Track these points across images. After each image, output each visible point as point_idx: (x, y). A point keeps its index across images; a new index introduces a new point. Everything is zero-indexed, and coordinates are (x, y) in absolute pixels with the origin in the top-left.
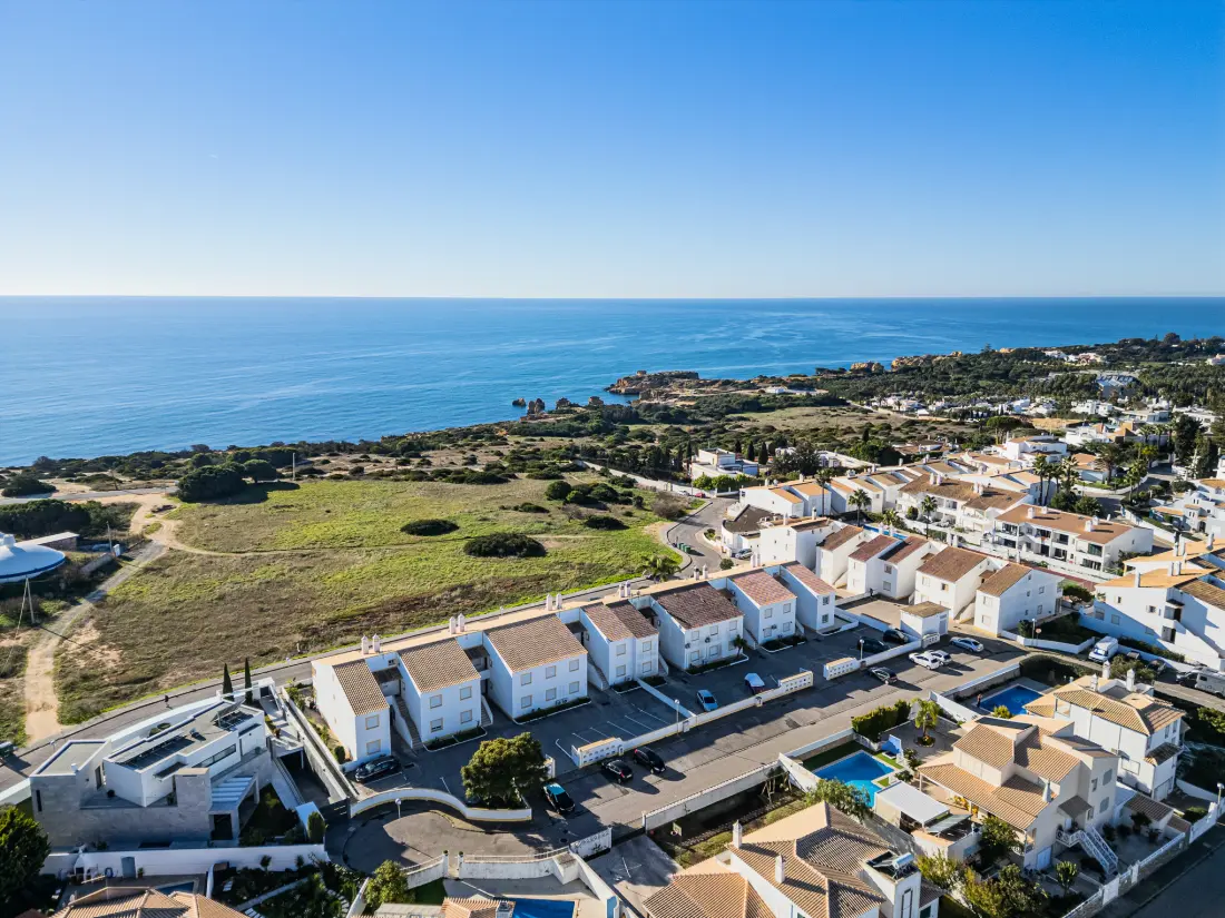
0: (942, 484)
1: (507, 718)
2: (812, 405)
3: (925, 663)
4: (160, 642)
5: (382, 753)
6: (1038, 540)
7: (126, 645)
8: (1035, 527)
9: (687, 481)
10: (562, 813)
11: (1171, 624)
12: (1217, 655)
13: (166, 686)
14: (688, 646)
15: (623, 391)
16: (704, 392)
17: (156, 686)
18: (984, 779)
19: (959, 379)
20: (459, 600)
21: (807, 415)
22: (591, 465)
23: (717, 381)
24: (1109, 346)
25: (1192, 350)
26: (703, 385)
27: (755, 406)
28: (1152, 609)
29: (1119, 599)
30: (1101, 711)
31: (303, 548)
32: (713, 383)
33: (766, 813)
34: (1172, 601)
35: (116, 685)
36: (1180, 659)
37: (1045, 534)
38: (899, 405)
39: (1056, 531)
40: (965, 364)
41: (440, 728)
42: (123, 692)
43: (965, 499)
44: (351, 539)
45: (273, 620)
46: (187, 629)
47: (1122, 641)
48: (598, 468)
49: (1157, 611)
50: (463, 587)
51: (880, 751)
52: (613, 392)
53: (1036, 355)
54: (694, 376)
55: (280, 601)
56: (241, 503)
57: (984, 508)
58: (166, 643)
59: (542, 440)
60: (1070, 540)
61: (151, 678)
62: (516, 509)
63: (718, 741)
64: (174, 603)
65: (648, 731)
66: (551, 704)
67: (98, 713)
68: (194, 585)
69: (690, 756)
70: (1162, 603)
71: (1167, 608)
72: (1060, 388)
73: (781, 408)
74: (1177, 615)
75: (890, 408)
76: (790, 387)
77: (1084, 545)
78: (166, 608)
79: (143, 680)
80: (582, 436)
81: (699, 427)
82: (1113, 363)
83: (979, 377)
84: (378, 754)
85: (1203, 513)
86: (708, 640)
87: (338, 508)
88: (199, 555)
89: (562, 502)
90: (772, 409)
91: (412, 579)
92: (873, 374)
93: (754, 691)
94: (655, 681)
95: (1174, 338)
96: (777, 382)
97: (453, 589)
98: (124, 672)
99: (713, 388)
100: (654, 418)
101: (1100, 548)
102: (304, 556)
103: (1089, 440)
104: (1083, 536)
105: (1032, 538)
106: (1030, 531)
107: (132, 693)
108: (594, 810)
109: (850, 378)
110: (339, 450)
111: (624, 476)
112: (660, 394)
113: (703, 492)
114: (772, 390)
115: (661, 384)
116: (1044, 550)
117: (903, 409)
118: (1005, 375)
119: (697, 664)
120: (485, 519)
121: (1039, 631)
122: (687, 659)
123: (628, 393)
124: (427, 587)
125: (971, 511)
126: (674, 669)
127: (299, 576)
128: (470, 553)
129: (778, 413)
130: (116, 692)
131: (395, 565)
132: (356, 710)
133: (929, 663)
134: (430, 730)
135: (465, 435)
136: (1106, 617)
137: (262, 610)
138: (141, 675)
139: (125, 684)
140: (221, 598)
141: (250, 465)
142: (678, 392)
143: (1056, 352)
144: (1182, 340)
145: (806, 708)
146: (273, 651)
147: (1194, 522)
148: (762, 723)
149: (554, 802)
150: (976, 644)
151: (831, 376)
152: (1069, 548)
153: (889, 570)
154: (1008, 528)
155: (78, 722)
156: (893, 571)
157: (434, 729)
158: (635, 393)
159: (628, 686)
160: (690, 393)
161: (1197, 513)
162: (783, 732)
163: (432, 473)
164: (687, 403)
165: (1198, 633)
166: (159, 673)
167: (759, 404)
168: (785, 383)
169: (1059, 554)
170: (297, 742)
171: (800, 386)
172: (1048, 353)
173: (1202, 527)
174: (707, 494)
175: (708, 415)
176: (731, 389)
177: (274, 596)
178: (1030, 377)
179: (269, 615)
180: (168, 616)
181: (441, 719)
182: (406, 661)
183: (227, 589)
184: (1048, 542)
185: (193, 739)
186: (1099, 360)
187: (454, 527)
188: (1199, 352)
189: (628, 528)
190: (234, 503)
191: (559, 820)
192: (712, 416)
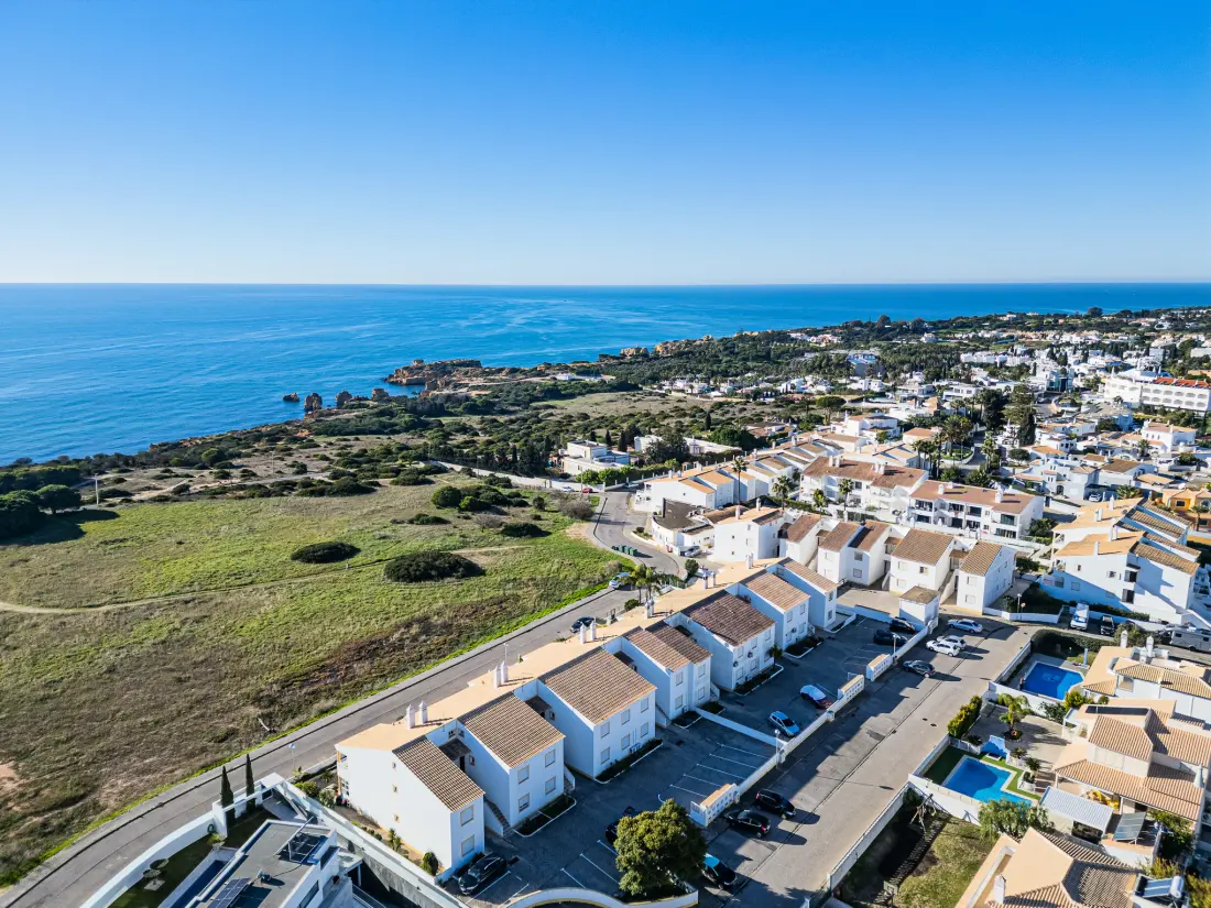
0: (841, 466)
1: (589, 779)
2: (610, 391)
3: (947, 651)
4: (64, 742)
5: (476, 851)
6: (952, 514)
7: (16, 753)
8: (948, 502)
9: (565, 477)
10: (726, 888)
11: (1131, 586)
12: (1175, 611)
13: (112, 803)
14: (735, 664)
15: (404, 381)
16: (493, 380)
17: (97, 808)
18: (1126, 771)
19: (730, 361)
20: (424, 637)
21: (612, 401)
22: (448, 466)
23: (502, 369)
24: (835, 328)
25: (902, 330)
26: (489, 374)
27: (555, 392)
28: (1112, 574)
29: (1079, 567)
30: (1170, 683)
31: (178, 592)
32: (500, 371)
33: (929, 845)
34: (1129, 565)
35: (37, 814)
36: (1145, 618)
37: (956, 508)
38: (692, 387)
39: (967, 505)
40: (729, 347)
41: (526, 805)
42: (55, 822)
43: (869, 479)
44: (237, 576)
45: (204, 691)
46: (91, 718)
47: (1093, 608)
48: (458, 468)
49: (1117, 576)
50: (419, 621)
51: (983, 754)
52: (393, 383)
53: (783, 337)
54: (476, 364)
55: (196, 665)
56: (53, 541)
57: (891, 486)
58: (73, 742)
59: (357, 439)
60: (983, 512)
61: (82, 797)
62: (411, 522)
63: (819, 768)
64: (48, 685)
65: (753, 771)
66: (626, 753)
67: (37, 862)
68: (61, 655)
69: (805, 789)
70: (1122, 568)
71: (1126, 572)
72: (820, 367)
73: (581, 394)
74: (1132, 577)
75: (683, 391)
76: (578, 374)
77: (997, 516)
78: (41, 693)
79: (73, 801)
80: (398, 432)
81: (513, 417)
82: (848, 342)
83: (746, 359)
84: (472, 853)
85: (1060, 478)
86: (750, 655)
87: (189, 537)
88: (39, 614)
89: (456, 511)
90: (572, 396)
91: (349, 618)
92: (651, 360)
93: (820, 706)
94: (711, 707)
95: (886, 320)
96: (565, 369)
97: (408, 625)
98: (37, 794)
99: (502, 376)
100: (460, 409)
101: (1012, 518)
102: (187, 602)
103: (914, 415)
104: (996, 508)
105: (946, 512)
106: (943, 507)
107: (68, 821)
108: (757, 877)
109: (631, 363)
110: (127, 464)
111: (491, 475)
112: (447, 384)
113: (589, 486)
114: (562, 377)
115: (445, 373)
116: (956, 523)
117: (695, 391)
118: (767, 357)
119: (742, 682)
120: (384, 538)
121: (1023, 605)
122: (735, 677)
123: (409, 384)
124: (375, 626)
125: (877, 489)
126: (723, 692)
127: (200, 628)
128: (397, 579)
129: (580, 399)
130: (44, 825)
131: (314, 603)
132: (449, 805)
133: (951, 650)
134: (518, 810)
135: (258, 439)
136: (1065, 584)
137: (179, 680)
138: (68, 793)
139: (50, 809)
140: (111, 670)
141: (47, 492)
142: (467, 381)
143: (799, 334)
144: (892, 321)
145: (875, 715)
146: (232, 733)
147: (1052, 486)
148: (848, 739)
149: (715, 877)
150: (976, 625)
151: (612, 362)
152: (983, 520)
153: (859, 557)
154: (920, 504)
155: (13, 881)
156: (864, 558)
157: (521, 809)
158: (420, 383)
159: (687, 717)
160: (479, 381)
161: (1055, 478)
162: (874, 748)
163: (272, 485)
164: (483, 393)
165: (1156, 593)
166: (91, 787)
167: (559, 391)
168: (572, 370)
169: (973, 526)
170: (351, 855)
171: (587, 372)
172: (793, 335)
173: (1060, 490)
174: (595, 490)
175: (513, 405)
176: (520, 376)
177: (185, 659)
178: (791, 357)
179: (193, 687)
180: (50, 704)
181: (528, 795)
182: (475, 730)
183: (110, 657)
184: (961, 515)
185: (266, 886)
186: (835, 340)
187: (354, 551)
188: (907, 331)
189: (549, 534)
190: (42, 542)
191: (728, 898)
192: (519, 405)
